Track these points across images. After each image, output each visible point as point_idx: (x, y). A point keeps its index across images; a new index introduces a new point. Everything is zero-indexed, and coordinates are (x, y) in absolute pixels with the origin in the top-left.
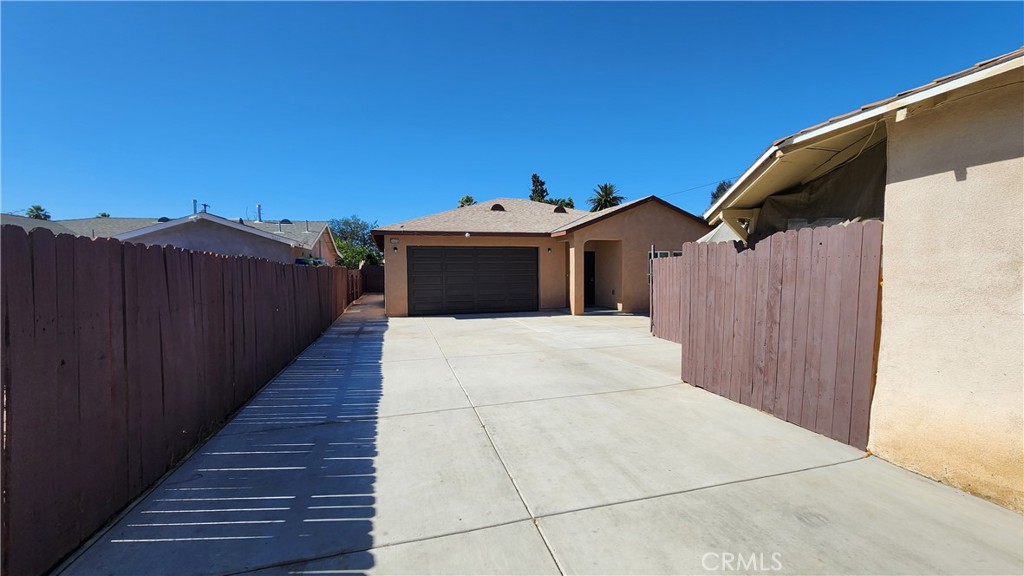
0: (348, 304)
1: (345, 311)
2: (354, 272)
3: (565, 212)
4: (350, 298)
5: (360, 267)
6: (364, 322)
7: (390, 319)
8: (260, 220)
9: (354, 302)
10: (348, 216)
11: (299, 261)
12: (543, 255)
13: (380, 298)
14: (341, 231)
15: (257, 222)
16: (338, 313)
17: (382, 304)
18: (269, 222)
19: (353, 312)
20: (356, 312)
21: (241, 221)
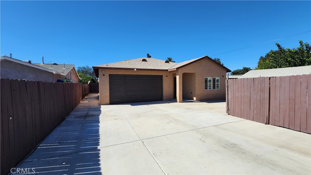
0: (83, 98)
1: (81, 102)
2: (86, 85)
3: (169, 63)
4: (84, 96)
5: (89, 83)
6: (90, 108)
7: (102, 106)
8: (43, 63)
9: (86, 97)
10: (85, 66)
11: (58, 81)
12: (164, 78)
13: (96, 95)
14: (82, 71)
15: (42, 64)
16: (77, 103)
17: (98, 98)
18: (48, 64)
19: (85, 103)
20: (86, 103)
21: (30, 62)
